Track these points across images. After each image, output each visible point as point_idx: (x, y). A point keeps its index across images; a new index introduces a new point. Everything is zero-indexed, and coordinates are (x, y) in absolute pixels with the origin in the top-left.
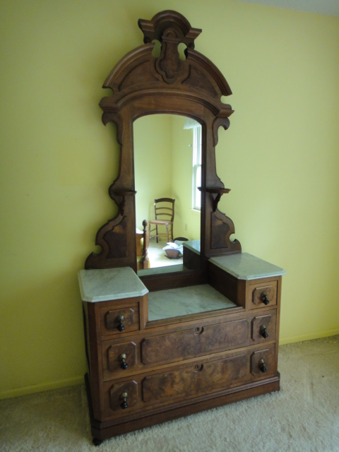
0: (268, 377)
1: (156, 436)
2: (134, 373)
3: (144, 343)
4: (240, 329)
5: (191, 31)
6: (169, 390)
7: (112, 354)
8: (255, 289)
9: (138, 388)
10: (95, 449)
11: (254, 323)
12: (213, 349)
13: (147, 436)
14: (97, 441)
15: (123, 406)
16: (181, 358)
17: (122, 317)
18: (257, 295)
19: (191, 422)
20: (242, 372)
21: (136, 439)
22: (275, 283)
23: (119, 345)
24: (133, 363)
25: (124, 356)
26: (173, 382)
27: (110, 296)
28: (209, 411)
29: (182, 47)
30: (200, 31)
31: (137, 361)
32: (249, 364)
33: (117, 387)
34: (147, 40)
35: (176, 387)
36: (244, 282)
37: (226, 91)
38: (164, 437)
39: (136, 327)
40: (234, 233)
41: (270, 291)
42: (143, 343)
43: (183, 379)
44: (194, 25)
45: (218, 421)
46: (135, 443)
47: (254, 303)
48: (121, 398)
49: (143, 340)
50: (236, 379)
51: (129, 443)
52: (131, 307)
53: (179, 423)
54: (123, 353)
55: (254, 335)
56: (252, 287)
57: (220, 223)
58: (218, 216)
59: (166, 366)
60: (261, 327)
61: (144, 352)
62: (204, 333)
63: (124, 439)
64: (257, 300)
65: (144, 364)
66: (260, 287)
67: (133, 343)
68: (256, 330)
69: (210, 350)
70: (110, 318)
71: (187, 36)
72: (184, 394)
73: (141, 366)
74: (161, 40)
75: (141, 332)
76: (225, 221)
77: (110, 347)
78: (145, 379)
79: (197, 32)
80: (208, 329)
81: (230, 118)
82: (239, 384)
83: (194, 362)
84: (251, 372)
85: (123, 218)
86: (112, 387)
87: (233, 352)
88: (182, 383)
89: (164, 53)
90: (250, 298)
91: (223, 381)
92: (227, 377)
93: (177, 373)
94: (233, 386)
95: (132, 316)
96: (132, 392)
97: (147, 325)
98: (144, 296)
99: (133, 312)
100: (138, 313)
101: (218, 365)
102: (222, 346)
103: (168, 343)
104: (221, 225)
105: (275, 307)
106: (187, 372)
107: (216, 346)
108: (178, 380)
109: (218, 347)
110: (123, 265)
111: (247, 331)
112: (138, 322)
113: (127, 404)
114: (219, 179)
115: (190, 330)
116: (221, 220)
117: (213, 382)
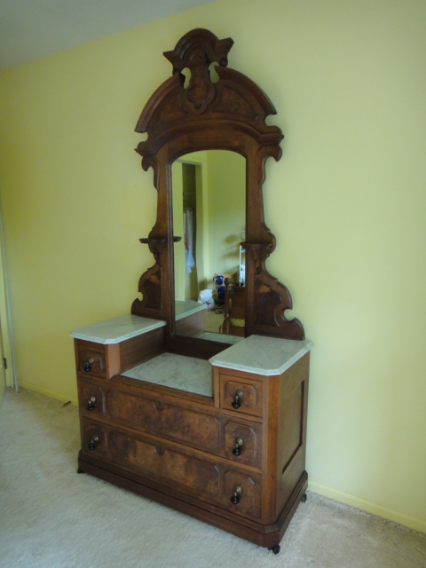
0: (251, 518)
2: (103, 421)
3: (110, 394)
4: (207, 428)
6: (131, 458)
10: (75, 474)
11: (226, 428)
12: (174, 435)
14: (80, 471)
17: (92, 361)
18: (231, 392)
20: (211, 488)
25: (94, 399)
26: (135, 452)
28: (175, 512)
30: (232, 40)
34: (176, 70)
35: (138, 458)
37: (270, 110)
39: (104, 375)
43: (144, 454)
44: (220, 35)
47: (227, 402)
49: (109, 391)
50: (202, 491)
54: (93, 395)
56: (224, 377)
57: (265, 289)
58: (265, 279)
61: (110, 404)
62: (164, 411)
65: (111, 417)
66: (234, 382)
67: (100, 389)
69: (173, 437)
75: (107, 381)
76: (275, 288)
78: (112, 432)
79: (227, 45)
80: (169, 408)
82: (209, 501)
83: (155, 441)
84: (224, 494)
86: (87, 425)
87: (200, 453)
88: (143, 458)
89: (192, 81)
90: (222, 392)
91: (188, 484)
92: (191, 481)
93: (139, 444)
94: (201, 498)
95: (99, 362)
96: (101, 440)
97: (114, 377)
98: (107, 345)
99: (101, 359)
100: (105, 361)
101: (181, 460)
102: (185, 438)
103: (129, 404)
104: (268, 293)
105: (259, 420)
106: (148, 448)
107: (177, 435)
108: (139, 452)
109: (180, 437)
110: (158, 317)
111: (217, 435)
112: (105, 370)
113: (94, 447)
114: (267, 229)
115: (151, 400)
116: (268, 286)
117: (176, 477)
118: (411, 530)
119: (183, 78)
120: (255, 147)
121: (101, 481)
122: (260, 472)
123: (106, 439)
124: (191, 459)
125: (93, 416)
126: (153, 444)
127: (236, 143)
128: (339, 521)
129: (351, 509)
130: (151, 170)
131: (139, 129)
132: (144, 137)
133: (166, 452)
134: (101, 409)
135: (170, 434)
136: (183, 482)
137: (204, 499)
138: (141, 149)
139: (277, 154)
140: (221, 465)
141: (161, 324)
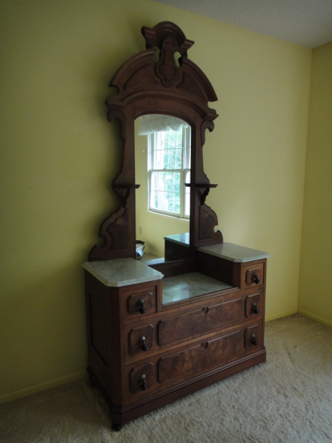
0: (258, 349)
1: (171, 414)
2: (152, 355)
3: (161, 325)
5: (185, 42)
6: (180, 369)
7: (133, 338)
8: (248, 271)
9: (154, 370)
12: (215, 327)
13: (163, 416)
15: (143, 388)
16: (191, 338)
18: (249, 276)
19: (199, 397)
21: (154, 419)
22: (262, 265)
23: (139, 328)
24: (151, 345)
25: (144, 338)
26: (184, 361)
27: (132, 280)
29: (177, 55)
30: (193, 42)
31: (154, 342)
32: (243, 340)
33: (136, 369)
34: (148, 46)
35: (187, 365)
36: (239, 264)
37: (213, 98)
38: (179, 413)
39: (153, 310)
40: (217, 224)
41: (258, 272)
42: (159, 324)
43: (192, 358)
44: (188, 37)
45: (222, 393)
46: (154, 423)
48: (141, 380)
49: (160, 322)
51: (148, 424)
52: (151, 291)
53: (188, 399)
54: (143, 336)
55: (247, 312)
56: (246, 269)
57: (207, 215)
58: (205, 209)
59: (177, 346)
60: (252, 305)
61: (160, 334)
62: (209, 312)
63: (142, 421)
64: (249, 281)
65: (160, 345)
66: (251, 269)
67: (151, 325)
68: (249, 307)
69: (213, 328)
70: (132, 303)
71: (182, 46)
72: (192, 372)
73: (157, 348)
74: (160, 47)
75: (158, 314)
76: (210, 214)
77: (132, 330)
78: (160, 360)
79: (190, 44)
81: (215, 121)
83: (200, 341)
84: (244, 346)
85: (125, 211)
86: (132, 370)
88: (191, 361)
89: (162, 59)
90: (244, 279)
104: (207, 218)
105: (262, 286)
109: (220, 325)
110: (125, 256)
112: (156, 305)
114: (206, 175)
116: (207, 212)
120: (200, 120)
139: (211, 128)
140: (243, 328)
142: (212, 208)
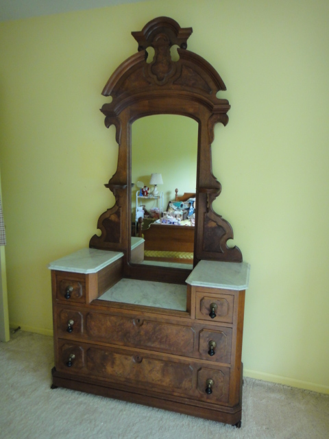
0: (220, 403)
1: (91, 404)
2: (81, 340)
3: (89, 316)
4: (183, 336)
5: (180, 32)
6: (109, 369)
8: (204, 298)
10: (49, 390)
11: (201, 335)
12: (152, 345)
13: (86, 401)
14: (53, 387)
15: (68, 364)
17: (71, 289)
18: (206, 305)
20: (186, 384)
21: (78, 398)
22: (231, 298)
23: (69, 311)
25: (72, 322)
26: (113, 363)
28: (151, 408)
30: (191, 30)
31: (83, 330)
32: (195, 379)
33: (67, 346)
34: (141, 48)
35: (116, 368)
36: (190, 287)
37: (221, 86)
38: (96, 408)
39: (83, 300)
40: (232, 238)
43: (122, 364)
46: (74, 401)
47: (203, 314)
49: (88, 314)
50: (178, 388)
51: (70, 398)
54: (71, 319)
55: (201, 349)
57: (213, 224)
58: (213, 217)
59: (108, 345)
60: (210, 343)
61: (88, 325)
62: (143, 326)
64: (206, 311)
65: (89, 336)
66: (209, 298)
67: (79, 313)
68: (204, 345)
69: (151, 347)
70: (63, 287)
71: (178, 37)
72: (123, 379)
73: (86, 336)
75: (87, 306)
76: (221, 223)
78: (90, 349)
79: (188, 32)
80: (148, 323)
82: (182, 395)
83: (134, 352)
84: (197, 388)
85: (119, 209)
86: (64, 345)
87: (176, 358)
88: (122, 367)
89: (156, 57)
90: (198, 306)
91: (164, 384)
92: (167, 381)
93: (117, 356)
94: (176, 394)
95: (79, 289)
96: (78, 356)
97: (93, 301)
98: (88, 274)
99: (81, 286)
100: (85, 288)
101: (158, 365)
102: (162, 346)
103: (109, 324)
104: (215, 228)
105: (230, 326)
106: (126, 359)
107: (156, 345)
108: (118, 362)
109: (158, 346)
110: (117, 250)
111: (192, 341)
112: (85, 296)
113: (72, 364)
114: (215, 178)
115: (130, 318)
116: (215, 222)
117: (153, 380)
118: (320, 394)
119: (146, 54)
120: (207, 115)
121: (76, 392)
122: (229, 366)
123: (83, 356)
124: (168, 363)
125: (71, 337)
126: (131, 355)
127: (191, 111)
128: (272, 395)
129: (276, 385)
130: (113, 128)
131: (105, 93)
132: (109, 100)
133: (144, 360)
134: (79, 330)
135: (149, 344)
136: (159, 383)
137: (178, 394)
138: (105, 109)
139: (225, 121)
140: (195, 365)
141: (120, 255)
142: (224, 217)
